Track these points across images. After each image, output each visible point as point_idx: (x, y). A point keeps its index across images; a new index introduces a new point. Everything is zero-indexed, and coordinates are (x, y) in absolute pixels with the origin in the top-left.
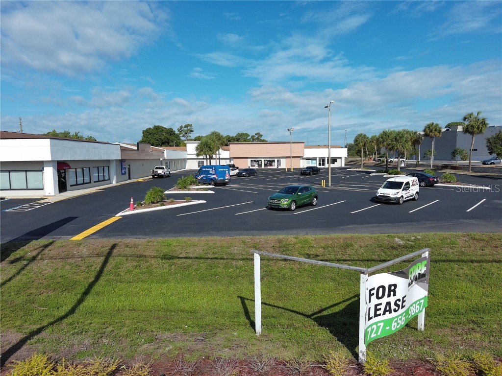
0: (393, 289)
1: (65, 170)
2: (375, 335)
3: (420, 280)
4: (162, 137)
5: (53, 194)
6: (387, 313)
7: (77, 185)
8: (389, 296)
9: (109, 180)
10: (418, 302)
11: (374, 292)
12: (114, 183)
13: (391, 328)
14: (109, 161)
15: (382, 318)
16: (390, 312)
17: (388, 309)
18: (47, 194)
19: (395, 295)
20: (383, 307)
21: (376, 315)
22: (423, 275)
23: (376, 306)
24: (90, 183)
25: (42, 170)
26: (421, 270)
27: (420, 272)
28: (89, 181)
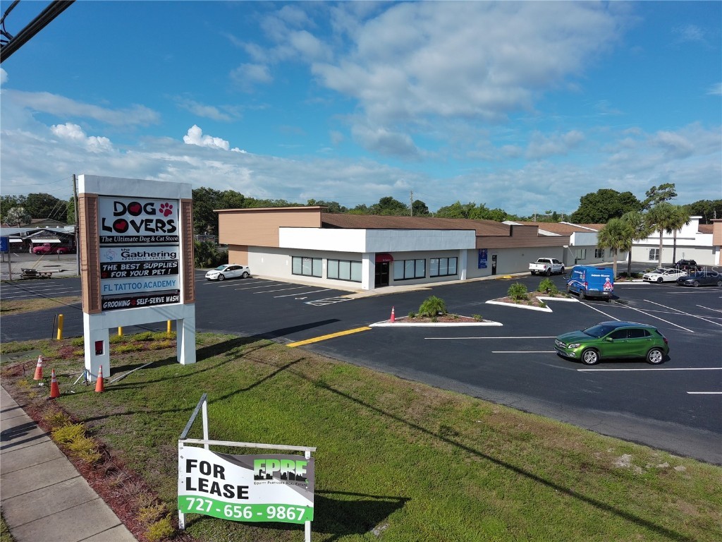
0: (220, 471)
1: (388, 263)
2: (203, 510)
3: (292, 481)
4: (610, 207)
5: (367, 288)
6: (216, 494)
7: (404, 279)
8: (215, 476)
9: (456, 274)
10: (293, 509)
11: (198, 464)
12: (463, 278)
13: (223, 511)
14: (458, 251)
15: (208, 495)
16: (220, 494)
17: (216, 489)
18: (363, 288)
19: (223, 477)
20: (210, 484)
21: (201, 489)
22: (300, 479)
23: (201, 480)
24: (424, 277)
25: (361, 262)
26: (295, 470)
27: (294, 472)
28: (423, 276)
